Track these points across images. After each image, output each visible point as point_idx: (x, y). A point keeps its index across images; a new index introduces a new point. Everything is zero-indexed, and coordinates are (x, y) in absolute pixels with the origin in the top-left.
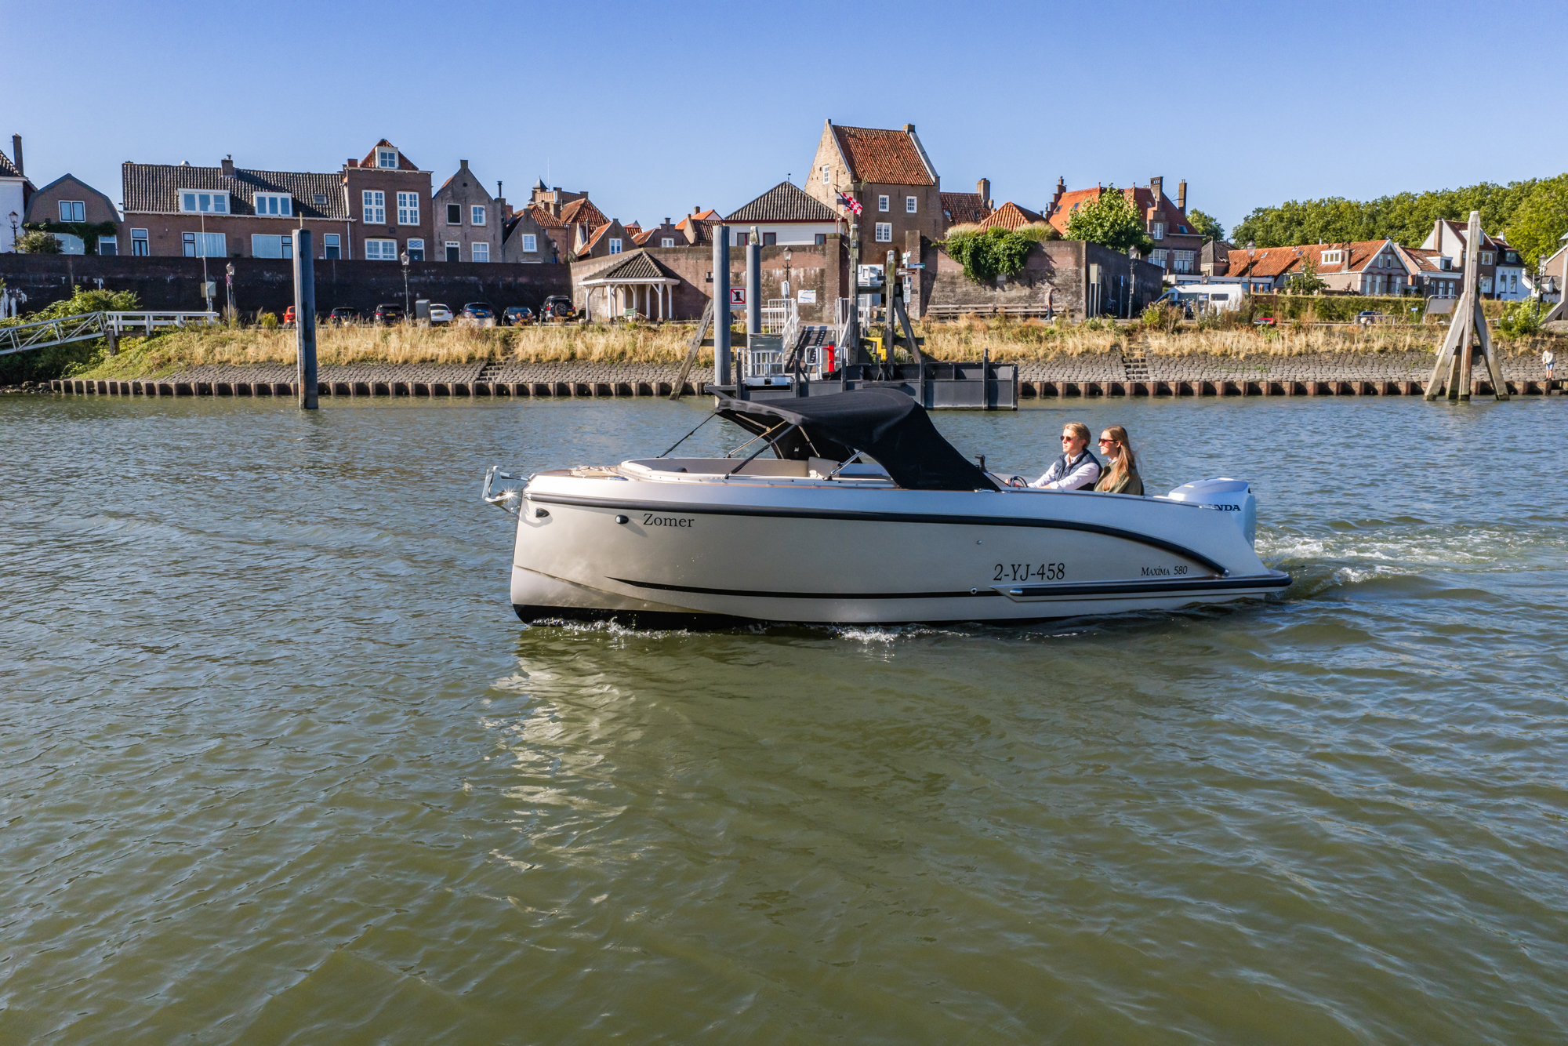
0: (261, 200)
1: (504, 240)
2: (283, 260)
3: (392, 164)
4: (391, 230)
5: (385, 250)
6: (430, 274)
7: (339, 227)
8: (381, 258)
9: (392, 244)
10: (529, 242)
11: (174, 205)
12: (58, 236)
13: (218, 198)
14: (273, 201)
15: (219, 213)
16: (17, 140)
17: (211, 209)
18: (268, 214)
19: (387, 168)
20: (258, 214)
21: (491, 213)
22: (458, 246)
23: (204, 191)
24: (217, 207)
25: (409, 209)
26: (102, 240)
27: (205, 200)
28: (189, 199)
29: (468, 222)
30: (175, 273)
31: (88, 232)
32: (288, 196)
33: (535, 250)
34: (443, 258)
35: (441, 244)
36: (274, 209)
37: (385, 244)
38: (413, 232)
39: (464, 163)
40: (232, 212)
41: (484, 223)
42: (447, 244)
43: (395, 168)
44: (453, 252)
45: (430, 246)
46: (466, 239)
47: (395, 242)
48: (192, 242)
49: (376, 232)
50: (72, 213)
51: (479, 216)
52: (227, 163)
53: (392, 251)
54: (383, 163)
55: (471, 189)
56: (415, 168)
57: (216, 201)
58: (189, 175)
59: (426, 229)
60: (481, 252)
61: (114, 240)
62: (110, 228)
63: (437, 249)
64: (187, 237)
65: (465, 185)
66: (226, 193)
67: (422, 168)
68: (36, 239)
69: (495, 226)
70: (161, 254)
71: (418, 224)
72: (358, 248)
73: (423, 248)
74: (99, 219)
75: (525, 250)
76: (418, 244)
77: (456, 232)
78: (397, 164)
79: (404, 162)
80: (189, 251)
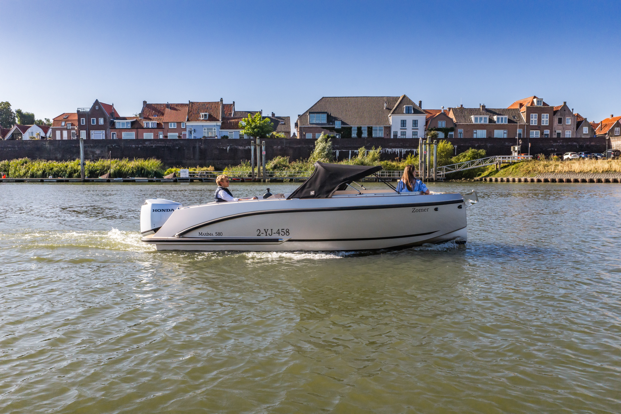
0: (498, 119)
1: (577, 129)
2: (504, 138)
3: (540, 104)
4: (539, 127)
5: (536, 134)
6: (560, 142)
7: (521, 126)
8: (534, 137)
9: (538, 132)
10: (586, 130)
11: (471, 121)
12: (438, 132)
13: (485, 118)
14: (502, 118)
15: (485, 123)
16: (421, 102)
17: (482, 122)
18: (500, 123)
19: (539, 106)
20: (497, 123)
21: (573, 120)
22: (561, 132)
23: (481, 116)
24: (485, 121)
25: (545, 119)
26: (450, 133)
27: (481, 119)
28: (476, 119)
29: (565, 123)
30: (478, 143)
31: (446, 131)
32: (507, 117)
33: (587, 133)
34: (555, 136)
35: (555, 132)
36: (502, 121)
37: (536, 132)
38: (546, 127)
39: (565, 103)
40: (489, 123)
41: (570, 124)
42: (558, 131)
43: (542, 105)
44: (559, 134)
45: (551, 133)
46: (564, 129)
47: (539, 131)
48: (476, 133)
49: (534, 128)
50: (442, 124)
51: (569, 121)
52: (483, 106)
53: (538, 134)
54: (538, 104)
55: (567, 112)
56: (548, 105)
57: (484, 119)
58: (472, 111)
59: (550, 127)
60: (568, 134)
61: (453, 133)
62: (452, 130)
63: (554, 133)
64: (475, 131)
65: (565, 110)
66: (488, 117)
67: (550, 105)
68: (434, 134)
69: (574, 124)
70: (466, 137)
71: (548, 125)
72: (528, 133)
73: (549, 133)
74: (450, 126)
75: (584, 133)
76: (547, 132)
77: (560, 127)
78: (542, 104)
79: (544, 104)
80: (475, 136)
